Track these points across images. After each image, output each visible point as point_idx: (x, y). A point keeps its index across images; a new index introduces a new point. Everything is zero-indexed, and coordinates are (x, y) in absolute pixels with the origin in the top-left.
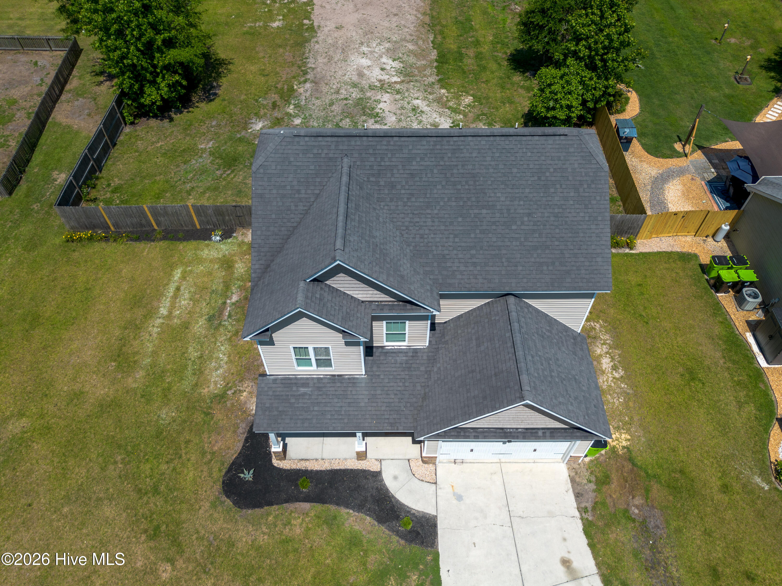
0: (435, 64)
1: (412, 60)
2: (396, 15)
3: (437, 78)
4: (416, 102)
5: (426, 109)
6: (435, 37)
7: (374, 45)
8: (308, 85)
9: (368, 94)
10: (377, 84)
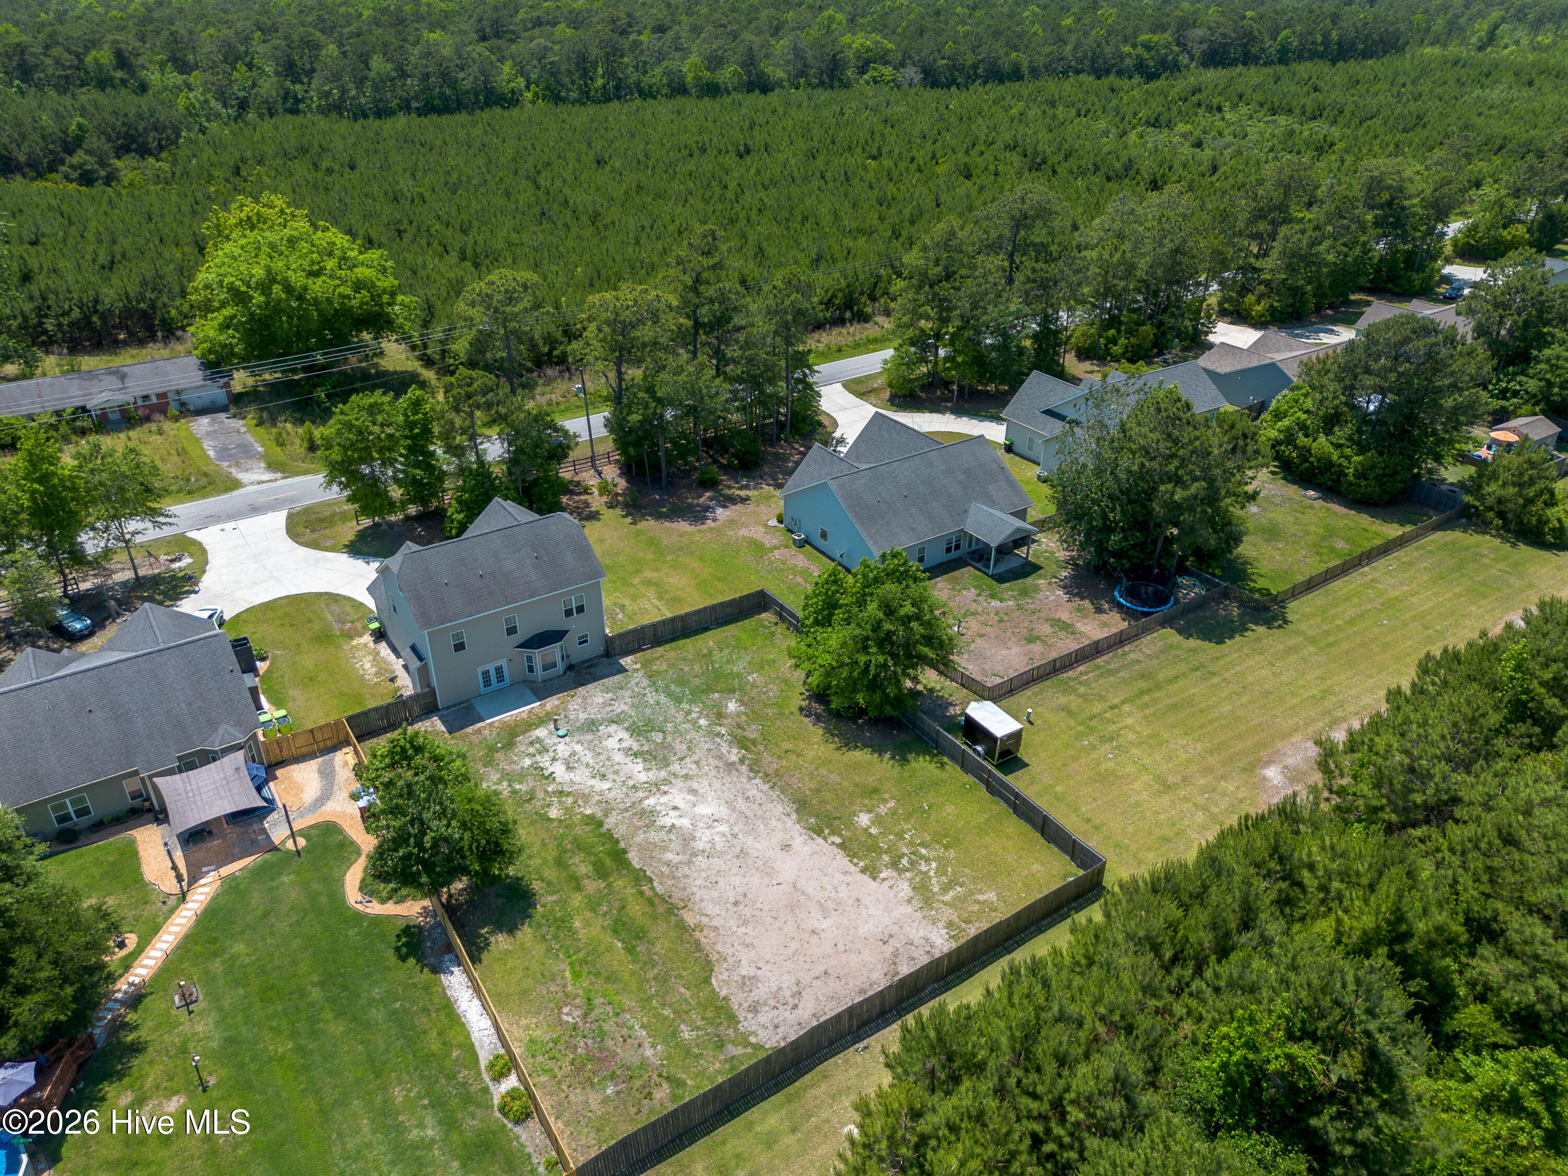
0: (622, 845)
1: (653, 836)
2: (736, 904)
3: (606, 827)
4: (606, 785)
5: (593, 782)
6: (653, 889)
7: (717, 838)
8: (734, 758)
9: (663, 774)
10: (666, 788)
